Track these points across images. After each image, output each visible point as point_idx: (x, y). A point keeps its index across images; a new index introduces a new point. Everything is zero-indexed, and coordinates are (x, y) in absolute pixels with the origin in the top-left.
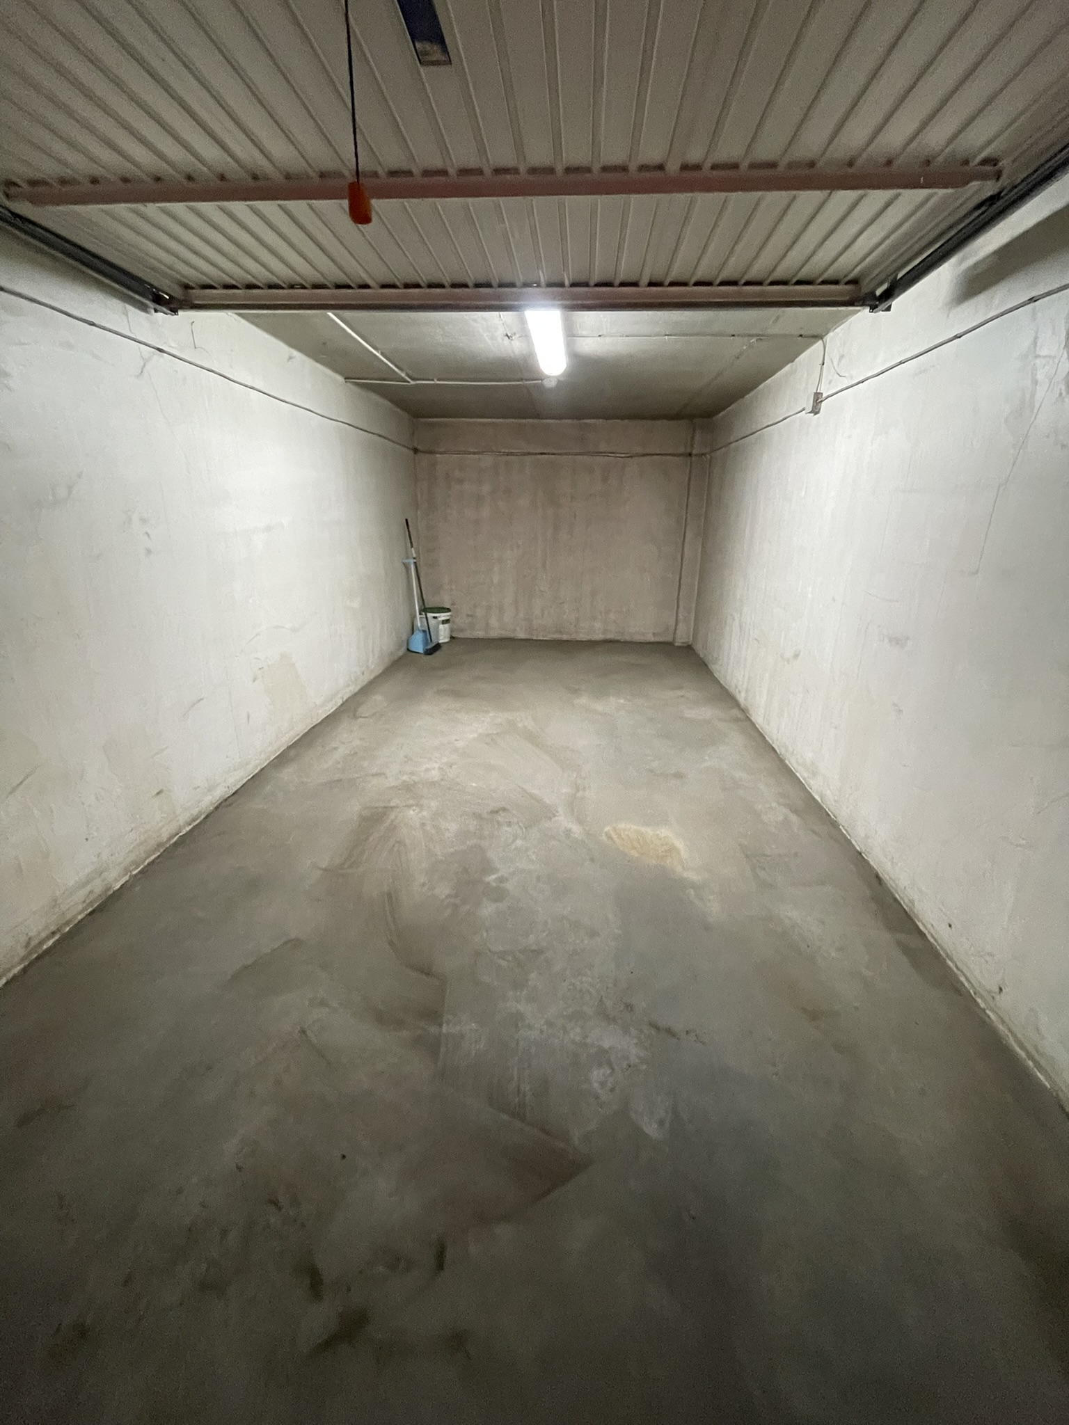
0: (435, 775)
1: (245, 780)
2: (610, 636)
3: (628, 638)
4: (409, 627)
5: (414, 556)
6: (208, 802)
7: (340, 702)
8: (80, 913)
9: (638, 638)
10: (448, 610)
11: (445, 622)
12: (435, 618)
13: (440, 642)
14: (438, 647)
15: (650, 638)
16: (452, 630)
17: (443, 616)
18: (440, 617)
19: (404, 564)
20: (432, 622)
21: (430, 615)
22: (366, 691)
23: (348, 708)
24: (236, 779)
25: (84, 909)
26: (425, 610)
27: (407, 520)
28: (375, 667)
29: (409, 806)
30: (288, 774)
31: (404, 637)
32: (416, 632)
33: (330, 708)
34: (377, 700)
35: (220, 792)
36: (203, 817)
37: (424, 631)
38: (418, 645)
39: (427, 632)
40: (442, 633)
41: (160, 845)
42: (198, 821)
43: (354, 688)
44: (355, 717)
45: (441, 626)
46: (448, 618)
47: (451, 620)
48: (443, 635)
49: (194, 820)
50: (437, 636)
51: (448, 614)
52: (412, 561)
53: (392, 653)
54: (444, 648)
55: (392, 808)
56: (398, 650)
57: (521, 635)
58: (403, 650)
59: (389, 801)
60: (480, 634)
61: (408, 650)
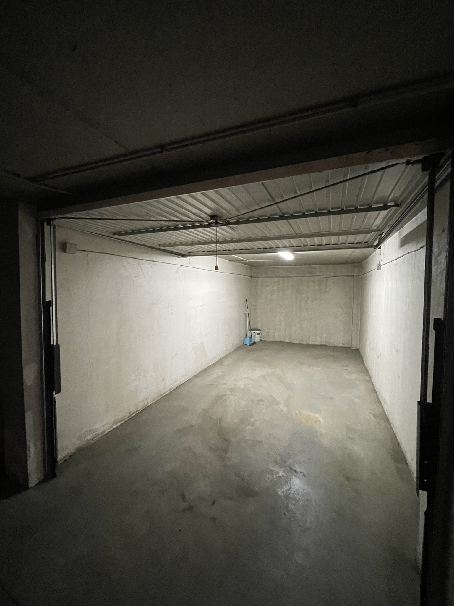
0: (242, 386)
1: (185, 381)
2: (324, 344)
3: (331, 345)
4: (245, 336)
5: (248, 311)
6: (175, 385)
7: (217, 360)
8: (141, 409)
9: (335, 345)
10: (260, 330)
11: (258, 334)
12: (254, 332)
13: (256, 341)
14: (255, 343)
15: (341, 345)
16: (261, 337)
17: (258, 332)
18: (256, 332)
19: (244, 314)
20: (253, 334)
21: (252, 331)
22: (226, 357)
23: (220, 362)
24: (183, 380)
25: (142, 408)
26: (250, 330)
27: (246, 299)
28: (231, 348)
29: (232, 395)
30: (198, 381)
31: (243, 339)
32: (247, 337)
33: (214, 361)
34: (229, 360)
35: (178, 383)
36: (173, 389)
37: (250, 337)
38: (247, 342)
39: (251, 338)
40: (256, 338)
41: (161, 395)
42: (171, 391)
43: (222, 356)
44: (221, 365)
45: (256, 336)
46: (259, 333)
47: (261, 334)
48: (257, 339)
49: (170, 390)
50: (255, 339)
51: (260, 331)
52: (247, 313)
53: (237, 344)
54: (257, 344)
55: (227, 395)
56: (240, 343)
57: (287, 341)
58: (242, 343)
59: (226, 392)
60: (271, 339)
61: (244, 344)
